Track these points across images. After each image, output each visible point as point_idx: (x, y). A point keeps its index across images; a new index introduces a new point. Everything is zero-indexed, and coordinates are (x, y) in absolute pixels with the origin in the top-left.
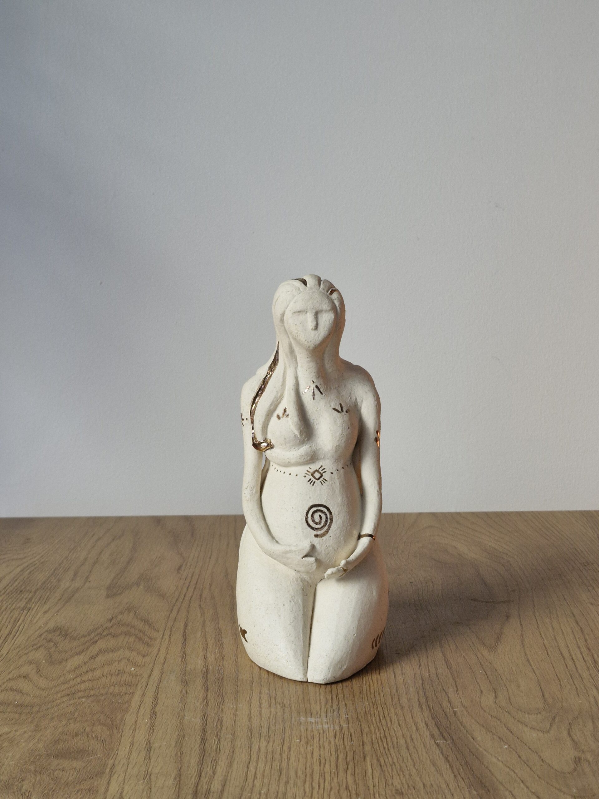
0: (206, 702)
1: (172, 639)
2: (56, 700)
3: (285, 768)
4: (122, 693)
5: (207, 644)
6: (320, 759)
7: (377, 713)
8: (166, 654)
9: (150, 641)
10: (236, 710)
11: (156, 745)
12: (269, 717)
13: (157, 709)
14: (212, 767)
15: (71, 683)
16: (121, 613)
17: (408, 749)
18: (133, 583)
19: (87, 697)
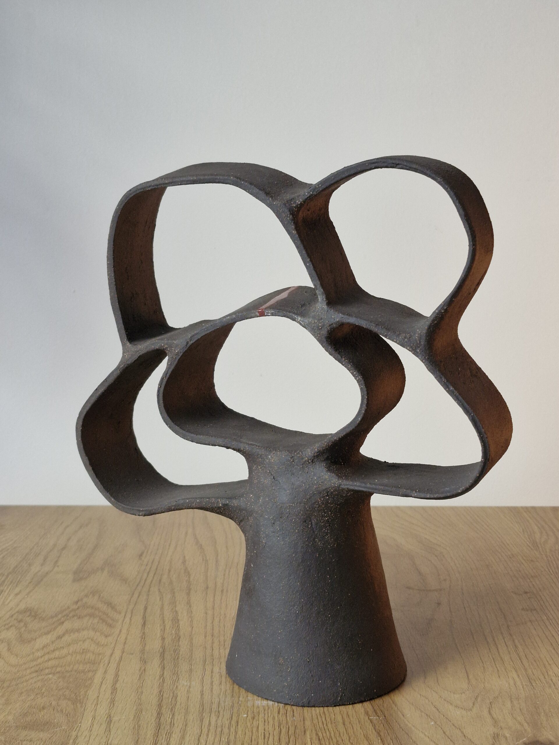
0: (163, 679)
1: (133, 621)
2: (25, 676)
3: (232, 741)
4: (86, 670)
5: (165, 626)
6: (264, 733)
8: (127, 634)
9: (112, 622)
10: (190, 687)
11: (115, 719)
12: (220, 694)
13: (118, 685)
14: (166, 739)
15: (39, 661)
16: (86, 596)
17: (344, 724)
18: (98, 568)
19: (54, 674)
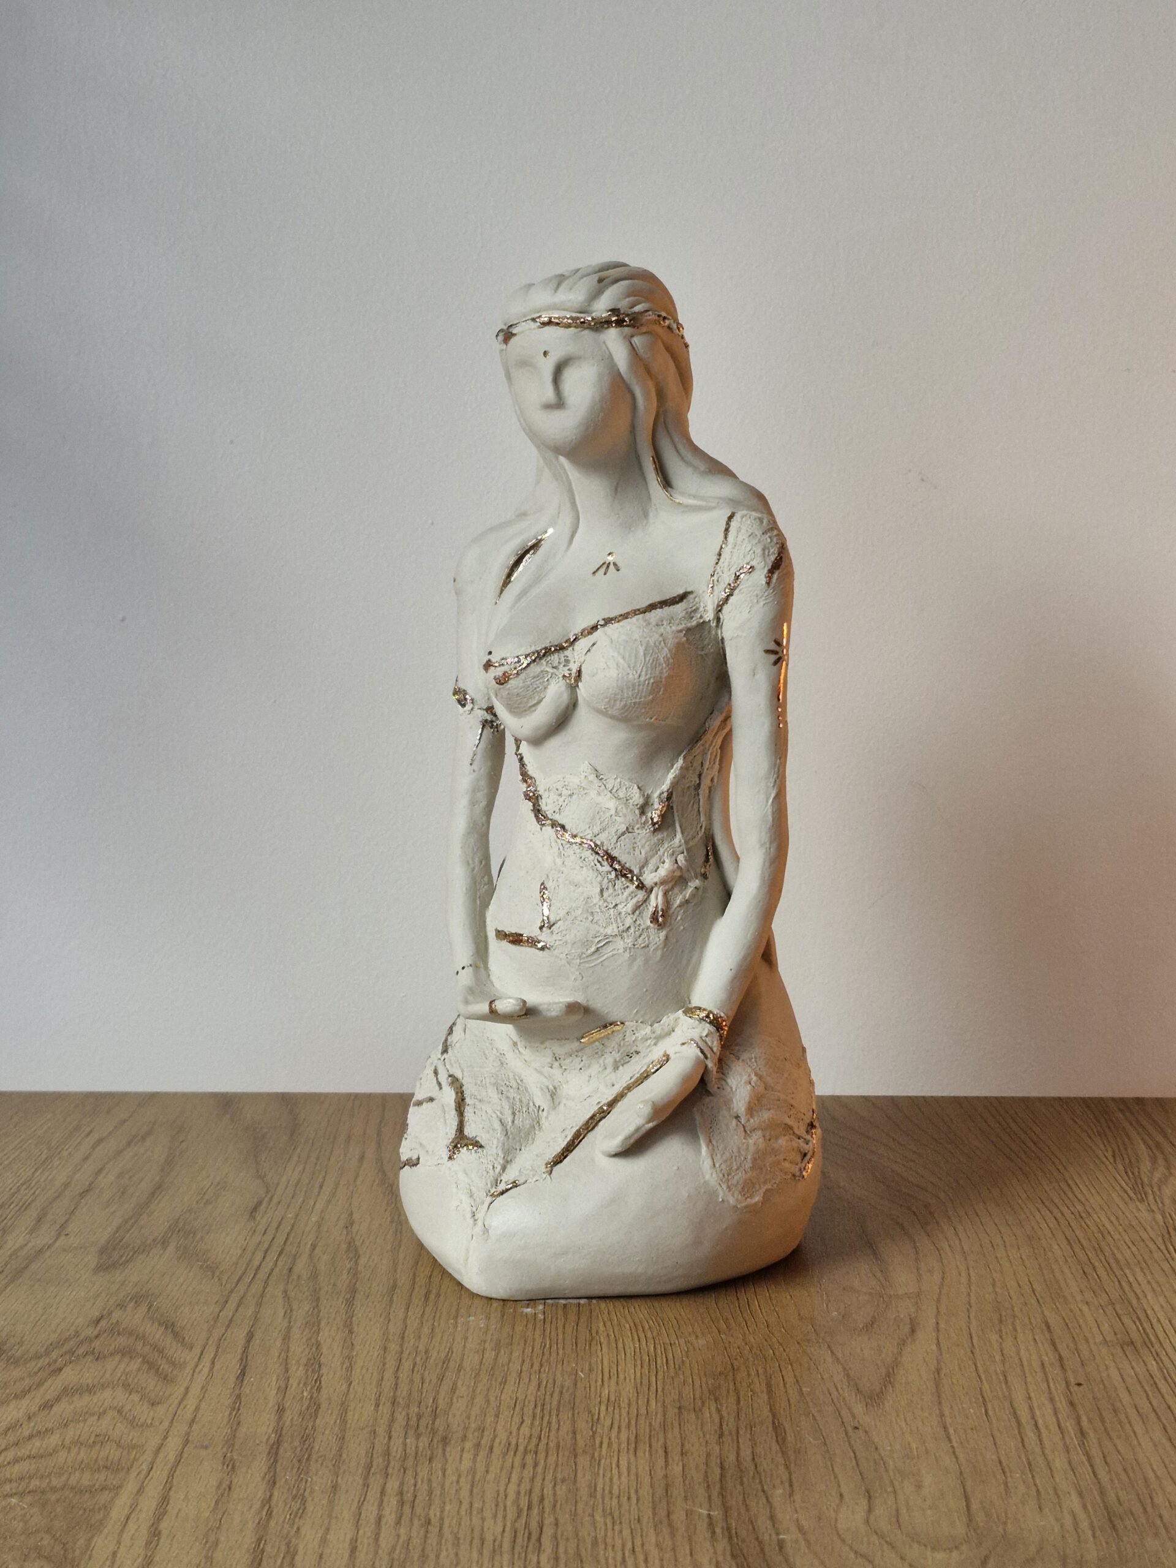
0: (268, 1510)
1: (217, 1367)
4: (97, 1486)
5: (288, 1380)
7: (619, 1542)
8: (201, 1401)
9: (170, 1370)
10: (328, 1531)
12: (394, 1548)
13: (164, 1525)
16: (121, 1306)
18: (154, 1240)
19: (21, 1495)
